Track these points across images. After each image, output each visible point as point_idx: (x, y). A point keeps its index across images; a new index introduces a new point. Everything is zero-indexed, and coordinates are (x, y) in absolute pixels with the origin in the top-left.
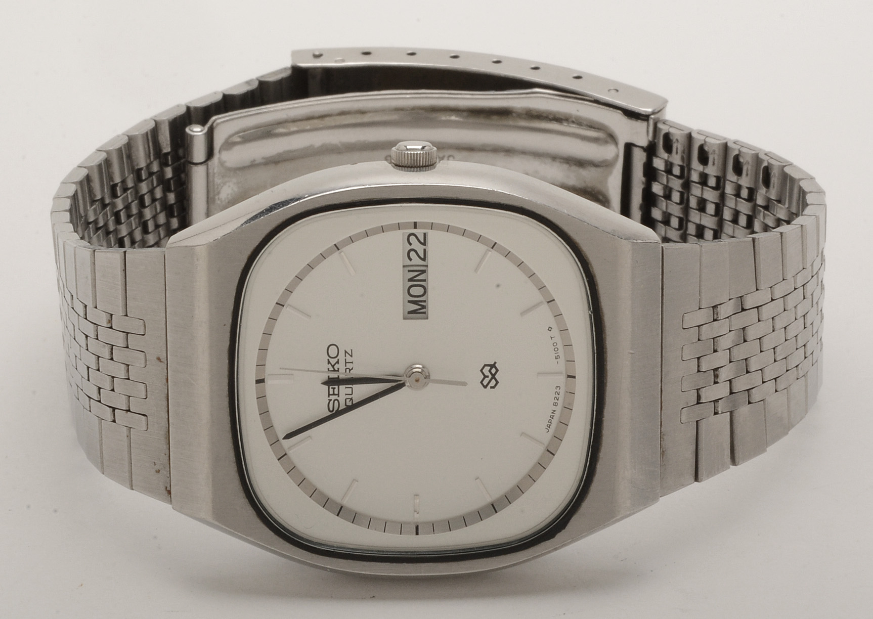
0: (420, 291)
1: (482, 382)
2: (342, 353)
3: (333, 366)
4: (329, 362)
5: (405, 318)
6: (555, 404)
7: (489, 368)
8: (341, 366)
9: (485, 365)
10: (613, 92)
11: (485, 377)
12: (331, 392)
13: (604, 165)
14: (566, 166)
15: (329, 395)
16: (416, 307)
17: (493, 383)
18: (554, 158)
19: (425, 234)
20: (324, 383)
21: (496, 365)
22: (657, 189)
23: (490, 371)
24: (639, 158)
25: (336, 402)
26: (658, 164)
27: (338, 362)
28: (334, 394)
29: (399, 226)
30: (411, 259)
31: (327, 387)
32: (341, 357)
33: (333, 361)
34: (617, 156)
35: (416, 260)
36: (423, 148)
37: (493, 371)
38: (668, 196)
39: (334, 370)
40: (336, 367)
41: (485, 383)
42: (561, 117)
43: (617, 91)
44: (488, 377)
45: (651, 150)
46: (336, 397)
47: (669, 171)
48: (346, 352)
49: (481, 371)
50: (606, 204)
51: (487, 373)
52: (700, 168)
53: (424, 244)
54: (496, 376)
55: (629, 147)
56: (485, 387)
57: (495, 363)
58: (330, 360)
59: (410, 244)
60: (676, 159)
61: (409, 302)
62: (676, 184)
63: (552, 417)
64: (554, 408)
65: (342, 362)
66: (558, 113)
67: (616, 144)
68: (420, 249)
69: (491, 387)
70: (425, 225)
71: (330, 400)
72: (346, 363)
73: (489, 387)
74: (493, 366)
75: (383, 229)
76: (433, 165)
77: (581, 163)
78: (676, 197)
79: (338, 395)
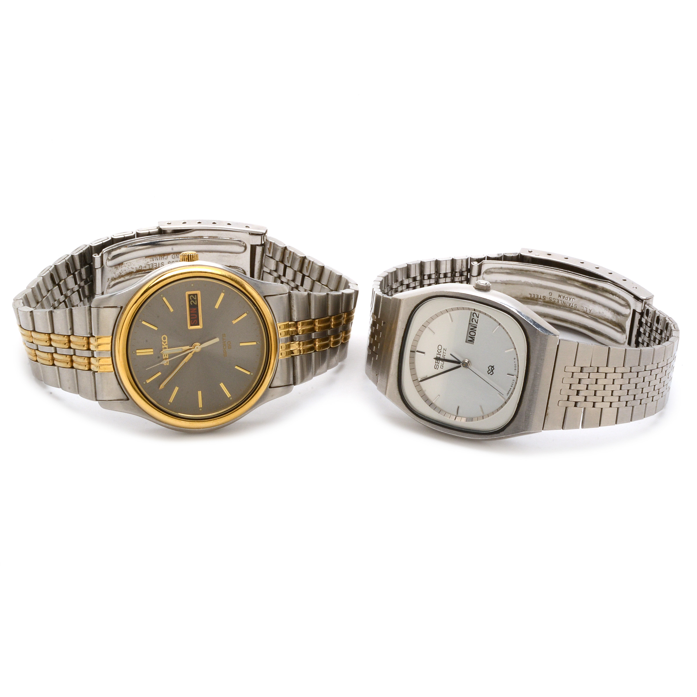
0: (473, 334)
1: (488, 372)
2: (443, 349)
3: (439, 353)
4: (438, 351)
5: (466, 342)
6: (512, 386)
7: (491, 367)
8: (442, 353)
9: (490, 366)
10: (635, 288)
11: (489, 370)
12: (437, 362)
13: (626, 316)
14: (613, 313)
15: (436, 363)
16: (471, 339)
17: (492, 373)
18: (610, 309)
19: (479, 314)
20: (435, 359)
21: (494, 367)
22: (642, 330)
23: (491, 368)
24: (638, 317)
25: (438, 366)
26: (643, 320)
27: (441, 352)
28: (437, 363)
29: (469, 309)
30: (473, 322)
31: (435, 360)
32: (442, 350)
33: (439, 351)
34: (630, 313)
35: (474, 323)
36: (486, 284)
37: (493, 369)
38: (645, 334)
39: (439, 354)
40: (440, 353)
41: (489, 372)
42: (614, 293)
43: (636, 288)
44: (490, 370)
45: (642, 314)
46: (438, 364)
47: (646, 324)
48: (444, 349)
49: (488, 367)
50: (624, 332)
51: (490, 369)
52: (656, 325)
53: (478, 317)
54: (493, 371)
55: (634, 311)
56: (489, 374)
57: (494, 366)
58: (439, 350)
59: (473, 316)
60: (649, 320)
61: (470, 337)
62: (648, 329)
63: (510, 391)
64: (511, 388)
65: (442, 352)
66: (613, 292)
67: (630, 309)
68: (476, 319)
69: (491, 374)
70: (478, 311)
71: (436, 365)
72: (443, 353)
73: (490, 374)
74: (493, 367)
75: (463, 309)
76: (489, 290)
77: (618, 313)
78: (647, 334)
79: (439, 363)
